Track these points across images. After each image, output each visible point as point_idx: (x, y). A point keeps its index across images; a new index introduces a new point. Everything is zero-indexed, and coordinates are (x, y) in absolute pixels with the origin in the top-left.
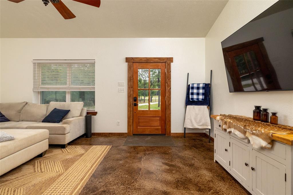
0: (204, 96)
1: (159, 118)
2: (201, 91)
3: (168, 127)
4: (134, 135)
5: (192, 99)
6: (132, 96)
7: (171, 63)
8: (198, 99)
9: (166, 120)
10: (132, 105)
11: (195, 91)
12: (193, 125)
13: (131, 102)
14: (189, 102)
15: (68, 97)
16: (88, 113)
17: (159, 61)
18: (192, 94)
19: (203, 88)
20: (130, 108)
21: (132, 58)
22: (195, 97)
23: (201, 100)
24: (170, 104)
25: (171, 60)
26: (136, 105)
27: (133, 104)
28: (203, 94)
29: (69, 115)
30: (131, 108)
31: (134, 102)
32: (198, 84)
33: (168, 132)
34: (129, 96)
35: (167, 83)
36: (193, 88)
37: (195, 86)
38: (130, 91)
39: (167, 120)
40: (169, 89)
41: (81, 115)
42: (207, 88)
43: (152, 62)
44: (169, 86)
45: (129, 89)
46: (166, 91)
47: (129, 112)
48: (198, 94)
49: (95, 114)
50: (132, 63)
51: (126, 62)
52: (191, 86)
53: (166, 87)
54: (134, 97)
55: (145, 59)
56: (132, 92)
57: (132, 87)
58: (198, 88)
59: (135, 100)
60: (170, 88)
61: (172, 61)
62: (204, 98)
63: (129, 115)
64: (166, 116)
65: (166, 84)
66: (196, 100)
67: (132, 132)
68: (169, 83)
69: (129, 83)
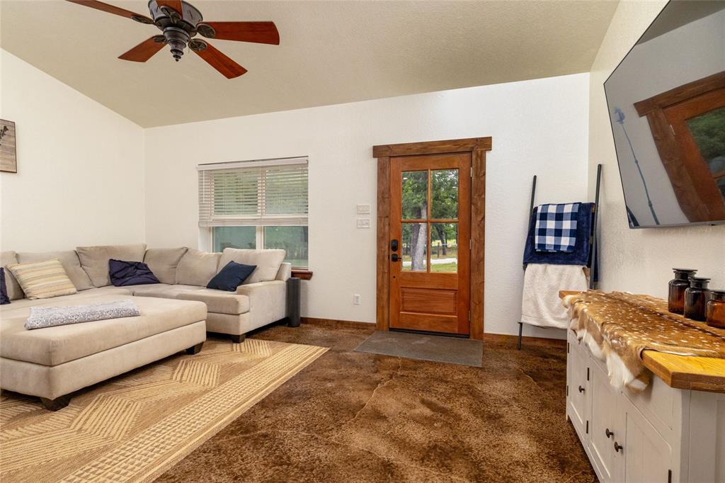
0: (574, 239)
1: (452, 294)
2: (567, 225)
3: (476, 317)
4: (391, 329)
5: (542, 246)
6: (387, 237)
7: (488, 153)
8: (557, 246)
9: (472, 299)
10: (386, 259)
11: (551, 224)
12: (540, 317)
13: (384, 251)
14: (534, 254)
15: (259, 239)
16: (293, 274)
17: (453, 148)
18: (543, 232)
19: (574, 216)
20: (383, 265)
21: (388, 146)
22: (550, 240)
23: (565, 249)
24: (482, 259)
25: (484, 144)
26: (396, 259)
27: (391, 257)
28: (573, 233)
29: (255, 275)
30: (386, 267)
31: (392, 253)
32: (561, 206)
33: (477, 328)
34: (380, 238)
35: (476, 205)
36: (544, 217)
37: (552, 210)
38: (382, 226)
39: (475, 299)
40: (479, 219)
41: (278, 277)
42: (586, 216)
43: (435, 151)
44: (481, 212)
45: (381, 220)
46: (473, 224)
47: (380, 278)
48: (558, 233)
49: (308, 276)
50: (387, 159)
51: (374, 157)
52: (539, 211)
53: (473, 215)
54: (391, 239)
55: (418, 147)
56: (387, 228)
57: (387, 217)
58: (559, 217)
59: (395, 246)
60: (483, 218)
61: (489, 148)
62: (573, 244)
63: (380, 285)
64: (472, 288)
65: (473, 206)
66: (551, 249)
67: (386, 322)
68: (479, 204)
69: (381, 206)
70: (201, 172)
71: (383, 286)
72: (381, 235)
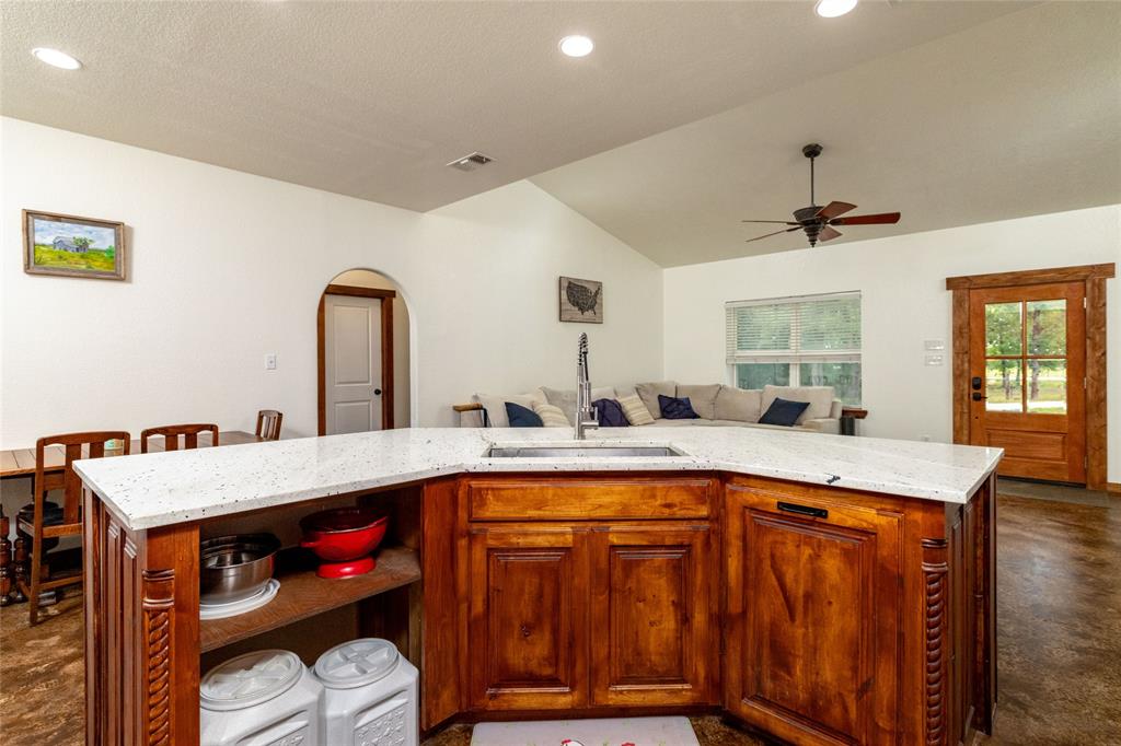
1: (1060, 438)
3: (1095, 463)
6: (966, 374)
7: (1109, 281)
9: (1089, 444)
10: (966, 398)
13: (963, 390)
15: (794, 376)
16: (844, 412)
17: (1059, 277)
20: (962, 404)
21: (966, 277)
24: (1104, 400)
25: (1108, 270)
26: (980, 398)
27: (971, 396)
30: (965, 406)
31: (973, 391)
33: (1097, 477)
34: (958, 376)
35: (1092, 339)
38: (959, 362)
39: (1093, 444)
40: (1098, 354)
41: (831, 415)
43: (1032, 281)
44: (1101, 347)
45: (958, 356)
46: (1088, 361)
47: (958, 417)
49: (862, 414)
50: (966, 292)
51: (948, 289)
53: (1089, 350)
54: (972, 377)
55: (1010, 277)
56: (966, 365)
57: (966, 352)
59: (977, 384)
60: (1104, 354)
61: (1111, 275)
63: (958, 425)
64: (1089, 432)
65: (1088, 341)
68: (1098, 338)
69: (958, 343)
70: (727, 310)
71: (961, 427)
72: (958, 373)
